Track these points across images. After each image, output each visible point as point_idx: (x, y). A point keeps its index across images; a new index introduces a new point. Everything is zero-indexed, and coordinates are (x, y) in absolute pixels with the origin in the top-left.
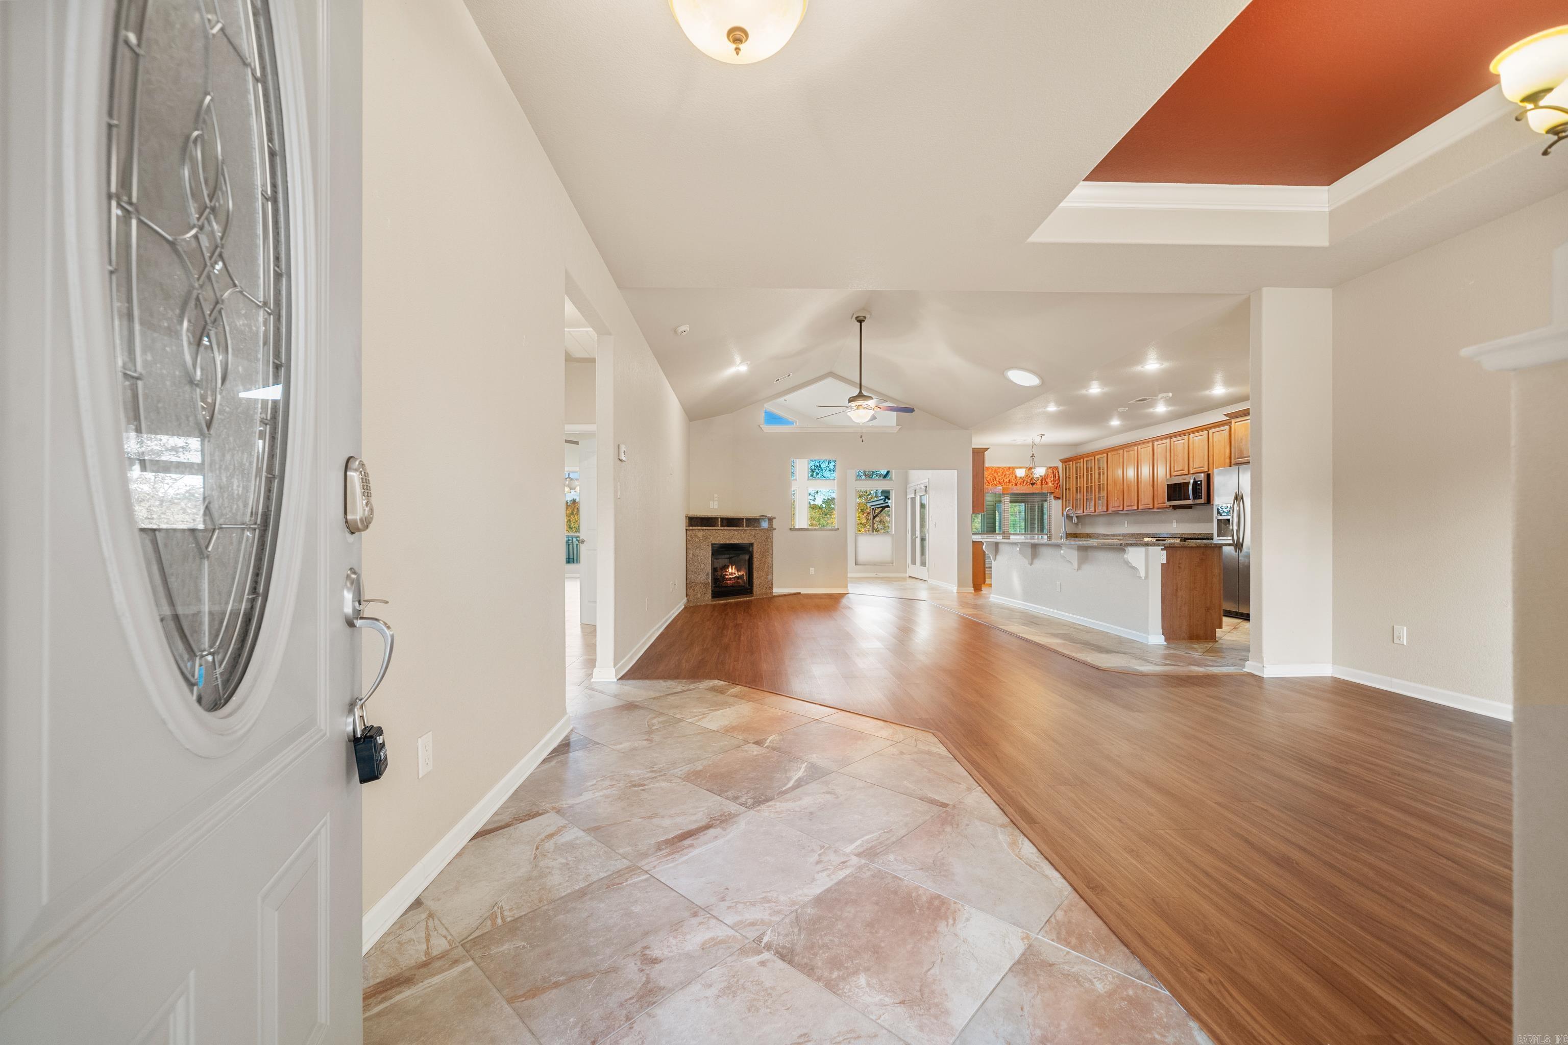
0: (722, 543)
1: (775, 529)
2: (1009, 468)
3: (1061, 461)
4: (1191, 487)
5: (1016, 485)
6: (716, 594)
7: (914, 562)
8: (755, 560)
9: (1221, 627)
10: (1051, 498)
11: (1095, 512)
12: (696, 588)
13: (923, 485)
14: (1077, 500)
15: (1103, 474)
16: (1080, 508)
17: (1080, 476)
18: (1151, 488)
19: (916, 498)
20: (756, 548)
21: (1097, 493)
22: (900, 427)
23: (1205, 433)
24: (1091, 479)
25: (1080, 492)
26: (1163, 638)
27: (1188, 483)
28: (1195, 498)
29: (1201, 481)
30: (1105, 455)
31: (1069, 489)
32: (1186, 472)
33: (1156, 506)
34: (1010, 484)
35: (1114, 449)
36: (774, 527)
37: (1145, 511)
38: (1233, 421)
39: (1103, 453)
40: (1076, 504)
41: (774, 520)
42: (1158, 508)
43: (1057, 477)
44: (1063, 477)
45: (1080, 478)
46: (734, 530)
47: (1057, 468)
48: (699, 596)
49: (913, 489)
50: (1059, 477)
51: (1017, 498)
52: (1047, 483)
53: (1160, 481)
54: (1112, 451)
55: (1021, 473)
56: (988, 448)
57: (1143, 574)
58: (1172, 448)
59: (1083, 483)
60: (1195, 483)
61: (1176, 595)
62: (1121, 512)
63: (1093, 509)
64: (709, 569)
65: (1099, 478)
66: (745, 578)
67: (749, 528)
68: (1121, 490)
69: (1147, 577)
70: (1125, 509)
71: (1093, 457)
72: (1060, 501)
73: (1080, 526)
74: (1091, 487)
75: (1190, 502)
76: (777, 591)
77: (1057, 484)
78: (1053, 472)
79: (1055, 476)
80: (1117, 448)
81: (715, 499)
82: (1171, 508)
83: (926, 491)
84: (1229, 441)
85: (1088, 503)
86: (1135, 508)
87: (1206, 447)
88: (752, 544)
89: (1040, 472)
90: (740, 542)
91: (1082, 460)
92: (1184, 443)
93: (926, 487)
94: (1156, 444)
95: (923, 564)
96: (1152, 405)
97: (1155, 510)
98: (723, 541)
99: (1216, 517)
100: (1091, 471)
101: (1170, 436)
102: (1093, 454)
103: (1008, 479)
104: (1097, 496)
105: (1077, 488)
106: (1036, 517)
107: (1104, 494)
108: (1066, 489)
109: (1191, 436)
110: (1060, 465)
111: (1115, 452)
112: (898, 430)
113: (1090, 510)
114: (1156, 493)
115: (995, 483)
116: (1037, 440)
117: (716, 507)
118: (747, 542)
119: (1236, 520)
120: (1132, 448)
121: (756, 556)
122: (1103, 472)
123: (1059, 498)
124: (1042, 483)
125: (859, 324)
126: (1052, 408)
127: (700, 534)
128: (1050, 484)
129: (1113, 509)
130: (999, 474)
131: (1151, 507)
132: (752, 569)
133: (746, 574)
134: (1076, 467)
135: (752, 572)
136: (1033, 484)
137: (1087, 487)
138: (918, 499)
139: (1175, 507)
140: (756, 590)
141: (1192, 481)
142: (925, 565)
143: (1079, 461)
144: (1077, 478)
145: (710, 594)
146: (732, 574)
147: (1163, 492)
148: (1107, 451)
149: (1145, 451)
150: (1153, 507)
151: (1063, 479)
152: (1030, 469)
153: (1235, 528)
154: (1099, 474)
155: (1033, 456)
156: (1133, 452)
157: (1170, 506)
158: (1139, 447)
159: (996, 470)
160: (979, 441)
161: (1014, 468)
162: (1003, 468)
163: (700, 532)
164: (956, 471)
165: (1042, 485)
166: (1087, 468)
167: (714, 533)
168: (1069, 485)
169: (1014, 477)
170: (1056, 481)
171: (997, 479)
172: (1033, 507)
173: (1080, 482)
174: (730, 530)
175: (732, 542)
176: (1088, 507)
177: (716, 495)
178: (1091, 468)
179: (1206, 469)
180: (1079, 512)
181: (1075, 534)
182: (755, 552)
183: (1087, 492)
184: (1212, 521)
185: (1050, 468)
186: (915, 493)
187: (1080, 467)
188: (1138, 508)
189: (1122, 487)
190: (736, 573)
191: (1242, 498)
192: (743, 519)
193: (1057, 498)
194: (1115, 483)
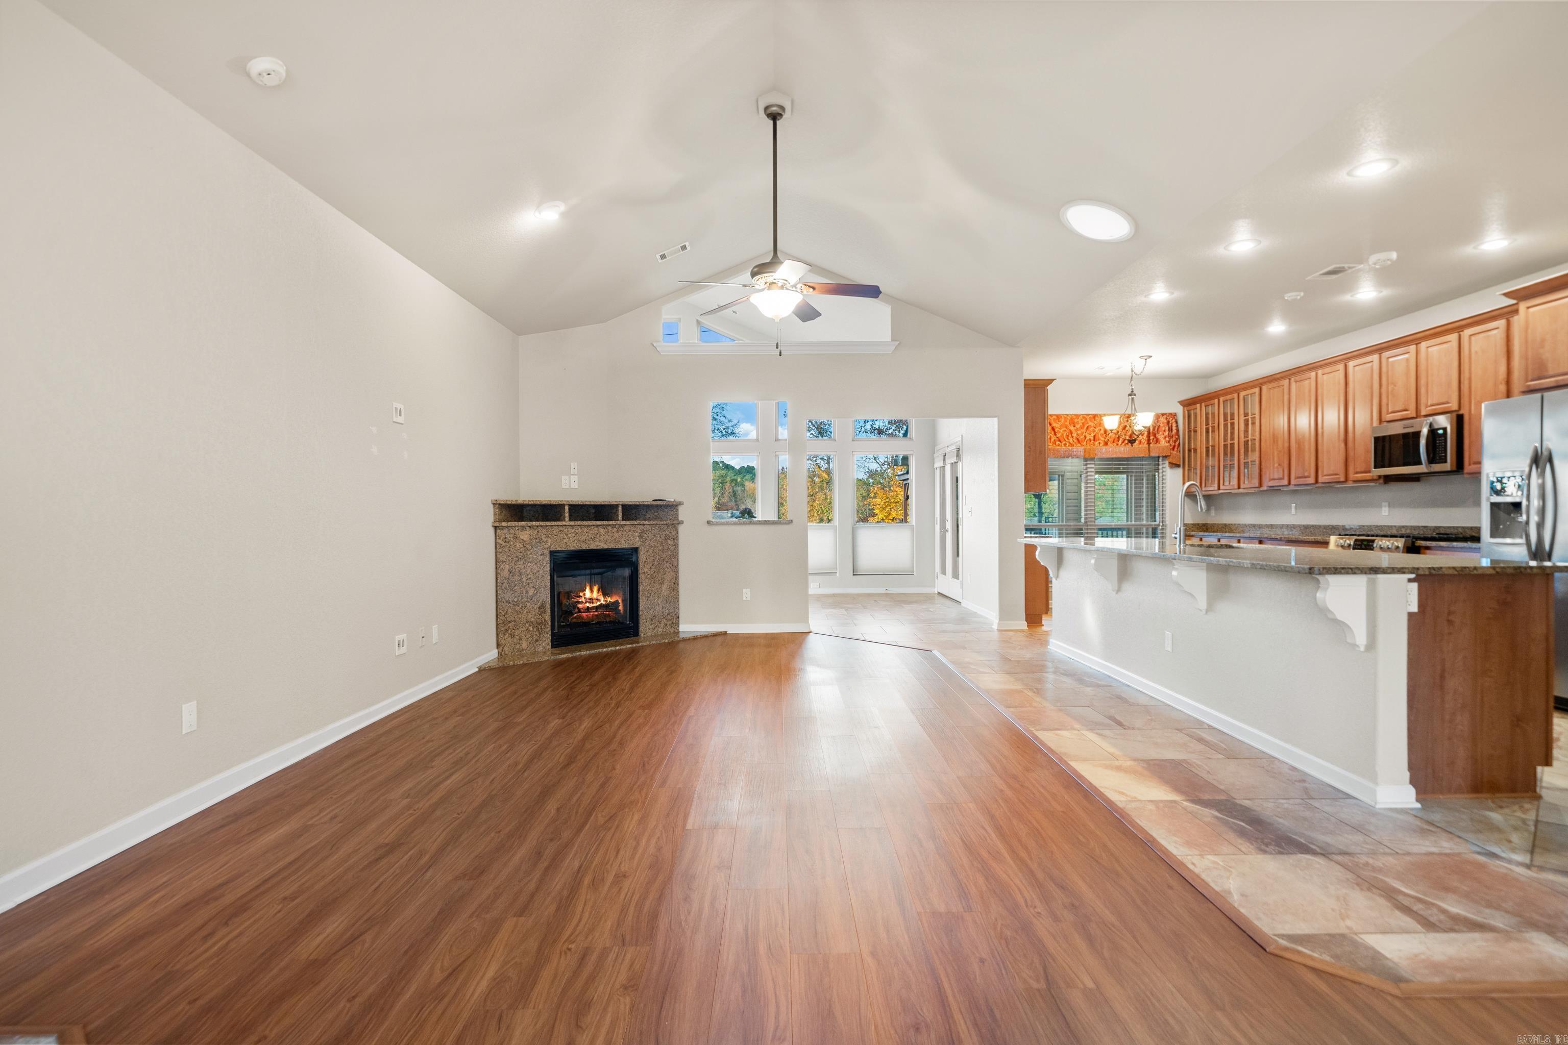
0: (572, 548)
1: (682, 522)
2: (1095, 416)
3: (1181, 403)
4: (1423, 442)
5: (1106, 444)
6: (560, 640)
7: (944, 572)
8: (642, 577)
9: (1548, 762)
10: (1165, 466)
11: (1239, 488)
12: (517, 632)
13: (954, 447)
14: (1207, 468)
15: (1253, 423)
16: (1213, 482)
17: (1213, 427)
18: (1343, 445)
19: (947, 467)
20: (642, 556)
21: (1242, 457)
22: (897, 343)
23: (1453, 337)
24: (1232, 433)
25: (1213, 455)
26: (1412, 791)
27: (1417, 435)
28: (1432, 460)
29: (1445, 429)
30: (1257, 390)
31: (1195, 450)
32: (1411, 413)
33: (1352, 476)
34: (1096, 443)
35: (1272, 379)
36: (680, 518)
37: (1330, 486)
38: (1522, 306)
39: (1253, 387)
40: (1207, 476)
41: (680, 508)
42: (1355, 481)
43: (1174, 431)
44: (1184, 430)
45: (1213, 431)
46: (598, 526)
47: (1174, 416)
48: (524, 644)
49: (941, 452)
50: (1178, 430)
51: (1114, 466)
52: (1157, 441)
53: (1358, 432)
54: (1270, 381)
55: (1111, 423)
56: (1053, 380)
57: (1361, 638)
58: (1384, 369)
59: (1218, 438)
60: (1433, 432)
61: (1442, 687)
62: (1285, 489)
63: (1234, 482)
64: (545, 596)
65: (1246, 431)
66: (621, 608)
67: (628, 523)
68: (1286, 450)
69: (1371, 645)
70: (1293, 482)
71: (1236, 395)
72: (1180, 470)
73: (1213, 513)
74: (1232, 445)
75: (1422, 468)
76: (687, 628)
77: (1175, 442)
78: (1168, 422)
79: (1170, 429)
80: (1278, 376)
81: (573, 471)
82: (1381, 481)
83: (958, 456)
84: (1504, 350)
85: (1227, 474)
86: (1311, 480)
87: (1456, 364)
88: (636, 550)
89: (1144, 420)
90: (611, 546)
91: (1216, 401)
92: (1407, 360)
93: (958, 450)
94: (1351, 364)
95: (956, 575)
96: (1350, 286)
97: (1350, 484)
98: (574, 546)
99: (1488, 499)
100: (1232, 418)
101: (1380, 349)
102: (1236, 389)
103: (1093, 434)
104: (1242, 461)
105: (1207, 448)
106: (1144, 497)
107: (1254, 457)
108: (1190, 451)
109: (1423, 345)
110: (1179, 411)
111: (1275, 384)
112: (893, 348)
113: (1229, 484)
114: (1351, 453)
115: (1071, 441)
116: (1139, 366)
117: (575, 485)
118: (626, 546)
119: (1535, 503)
120: (1307, 375)
121: (644, 569)
122: (1253, 418)
123: (1178, 466)
124: (1149, 440)
125: (771, 122)
126: (1160, 294)
127: (525, 535)
128: (1163, 443)
129: (1272, 483)
130: (1078, 426)
131: (1342, 479)
132: (637, 592)
133: (623, 601)
134: (1207, 414)
135: (637, 598)
136: (1132, 442)
137: (1225, 446)
138: (948, 469)
139: (1388, 479)
140: (646, 628)
141: (1425, 431)
142: (958, 578)
143: (1212, 402)
144: (1207, 432)
145: (549, 641)
146: (591, 600)
147: (1365, 450)
148: (1259, 383)
149: (1331, 379)
150: (1346, 480)
151: (1184, 434)
152: (1129, 416)
153: (1534, 519)
154: (1246, 425)
155: (1132, 394)
156: (1307, 382)
157: (1380, 477)
158: (1320, 372)
159: (1073, 420)
160: (1036, 369)
161: (1101, 416)
162: (1085, 417)
163: (525, 532)
164: (996, 420)
165: (1149, 443)
166: (1225, 415)
167: (556, 531)
168: (1195, 444)
169: (1102, 432)
170: (1173, 436)
171: (1075, 435)
172: (1139, 480)
173: (1214, 439)
174: (589, 526)
175: (593, 547)
176: (1227, 479)
177: (574, 465)
178: (1232, 415)
179: (1454, 406)
180: (1212, 488)
181: (1204, 525)
182: (641, 566)
183: (1225, 454)
184: (1477, 503)
185: (1163, 415)
186: (944, 460)
187: (1213, 414)
188: (1317, 482)
189: (1286, 445)
190: (602, 599)
191: (1550, 460)
192: (617, 506)
193: (1174, 465)
194: (1275, 438)
